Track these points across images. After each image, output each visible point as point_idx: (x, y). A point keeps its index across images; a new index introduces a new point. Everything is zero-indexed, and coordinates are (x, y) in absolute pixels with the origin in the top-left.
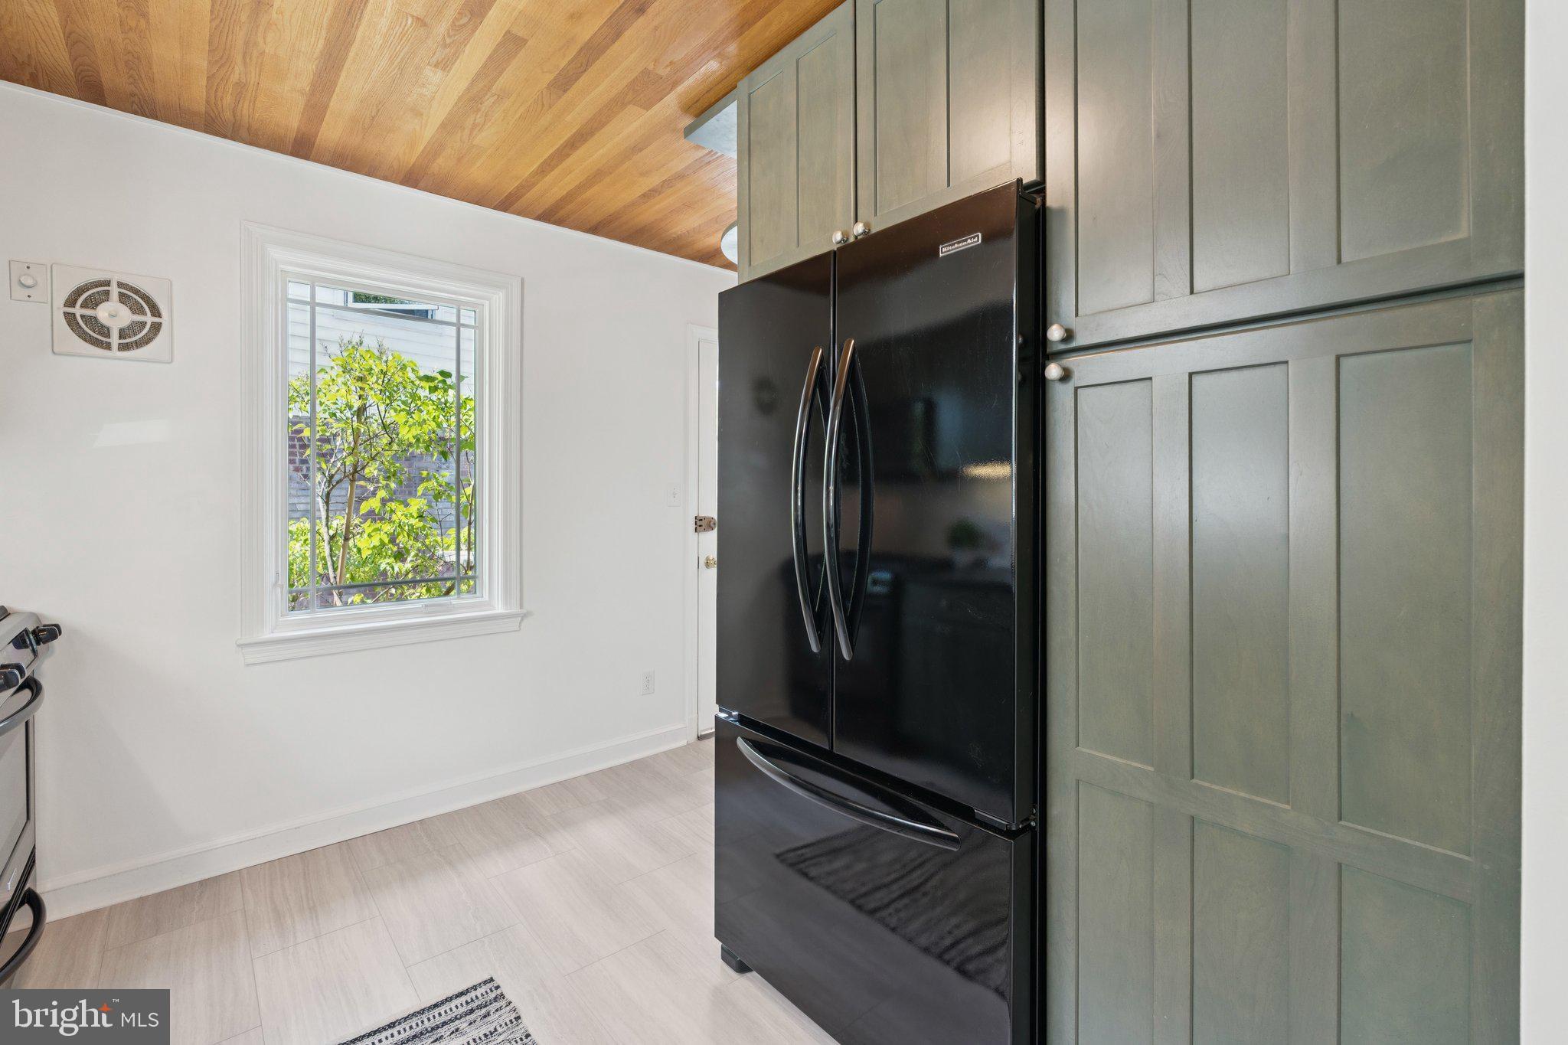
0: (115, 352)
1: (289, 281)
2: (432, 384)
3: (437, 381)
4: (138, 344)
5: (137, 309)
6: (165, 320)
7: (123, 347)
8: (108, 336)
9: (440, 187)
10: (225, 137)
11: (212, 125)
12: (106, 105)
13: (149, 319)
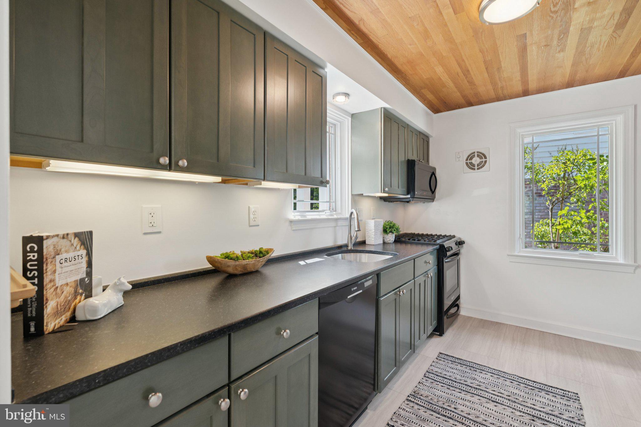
0: (476, 171)
1: (525, 138)
2: (594, 161)
3: (596, 160)
4: (481, 167)
5: (481, 158)
6: (488, 159)
7: (478, 169)
8: (475, 167)
9: (584, 82)
10: (503, 100)
11: (498, 99)
12: (473, 106)
13: (484, 160)
